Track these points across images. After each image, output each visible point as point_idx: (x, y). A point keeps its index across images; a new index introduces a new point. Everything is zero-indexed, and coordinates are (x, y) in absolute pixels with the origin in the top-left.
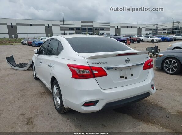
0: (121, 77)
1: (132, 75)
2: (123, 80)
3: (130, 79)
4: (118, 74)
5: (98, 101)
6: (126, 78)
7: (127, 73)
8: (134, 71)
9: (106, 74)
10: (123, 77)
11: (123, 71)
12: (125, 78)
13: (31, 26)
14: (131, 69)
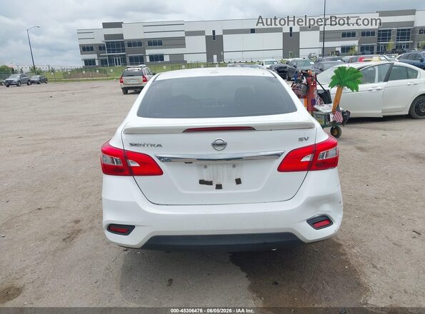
0: (202, 182)
1: (239, 182)
2: (211, 190)
3: (230, 188)
4: (195, 174)
5: (132, 227)
6: (219, 187)
7: (225, 175)
8: (244, 172)
9: (159, 172)
10: (210, 183)
11: (210, 168)
12: (214, 186)
13: (251, 33)
14: (234, 166)
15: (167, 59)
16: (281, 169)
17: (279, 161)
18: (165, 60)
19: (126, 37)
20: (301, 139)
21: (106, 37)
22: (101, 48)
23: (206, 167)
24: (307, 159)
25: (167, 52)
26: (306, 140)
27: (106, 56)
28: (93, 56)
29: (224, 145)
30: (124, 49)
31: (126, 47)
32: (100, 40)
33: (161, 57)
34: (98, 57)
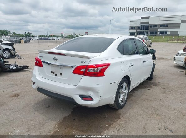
0: (52, 72)
1: (61, 74)
2: (53, 75)
3: (59, 76)
4: (50, 69)
6: (56, 75)
7: (58, 71)
8: (64, 71)
9: (41, 66)
10: (54, 73)
14: (61, 68)
15: (169, 33)
16: (74, 72)
17: (73, 69)
18: (167, 34)
19: (150, 23)
20: (82, 62)
21: (141, 23)
22: (138, 28)
23: (53, 67)
24: (83, 70)
25: (169, 30)
26: (85, 63)
27: (139, 31)
28: (134, 31)
29: (56, 59)
30: (148, 29)
31: (150, 27)
32: (138, 24)
33: (166, 33)
34: (137, 31)
